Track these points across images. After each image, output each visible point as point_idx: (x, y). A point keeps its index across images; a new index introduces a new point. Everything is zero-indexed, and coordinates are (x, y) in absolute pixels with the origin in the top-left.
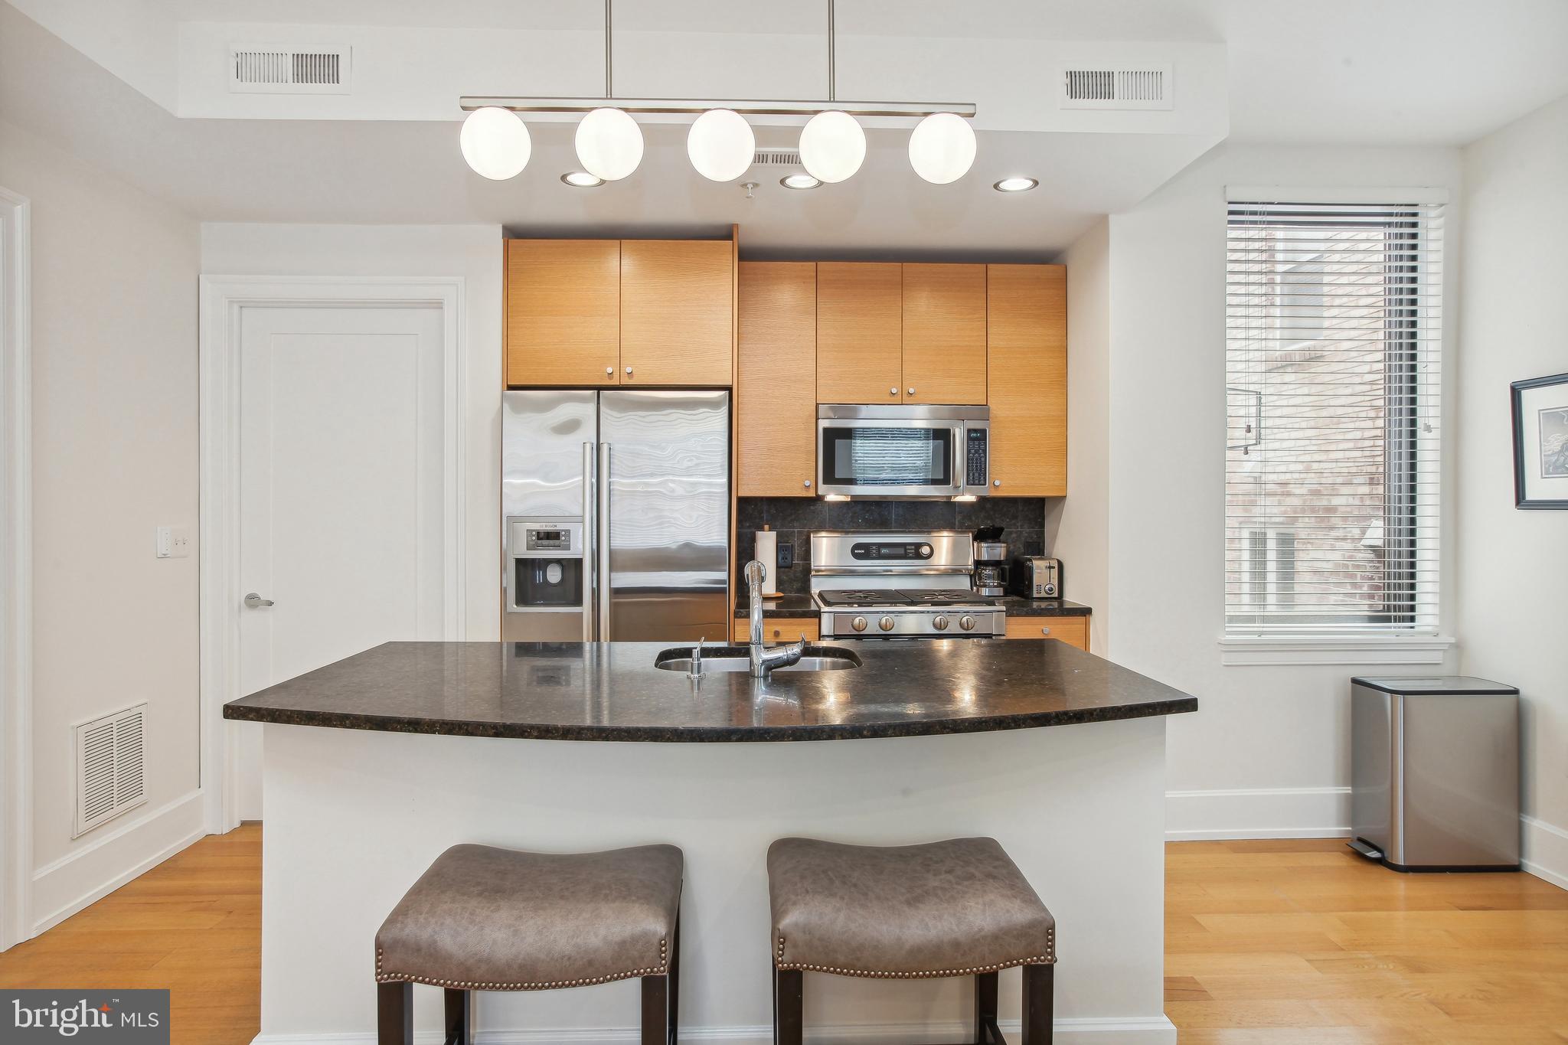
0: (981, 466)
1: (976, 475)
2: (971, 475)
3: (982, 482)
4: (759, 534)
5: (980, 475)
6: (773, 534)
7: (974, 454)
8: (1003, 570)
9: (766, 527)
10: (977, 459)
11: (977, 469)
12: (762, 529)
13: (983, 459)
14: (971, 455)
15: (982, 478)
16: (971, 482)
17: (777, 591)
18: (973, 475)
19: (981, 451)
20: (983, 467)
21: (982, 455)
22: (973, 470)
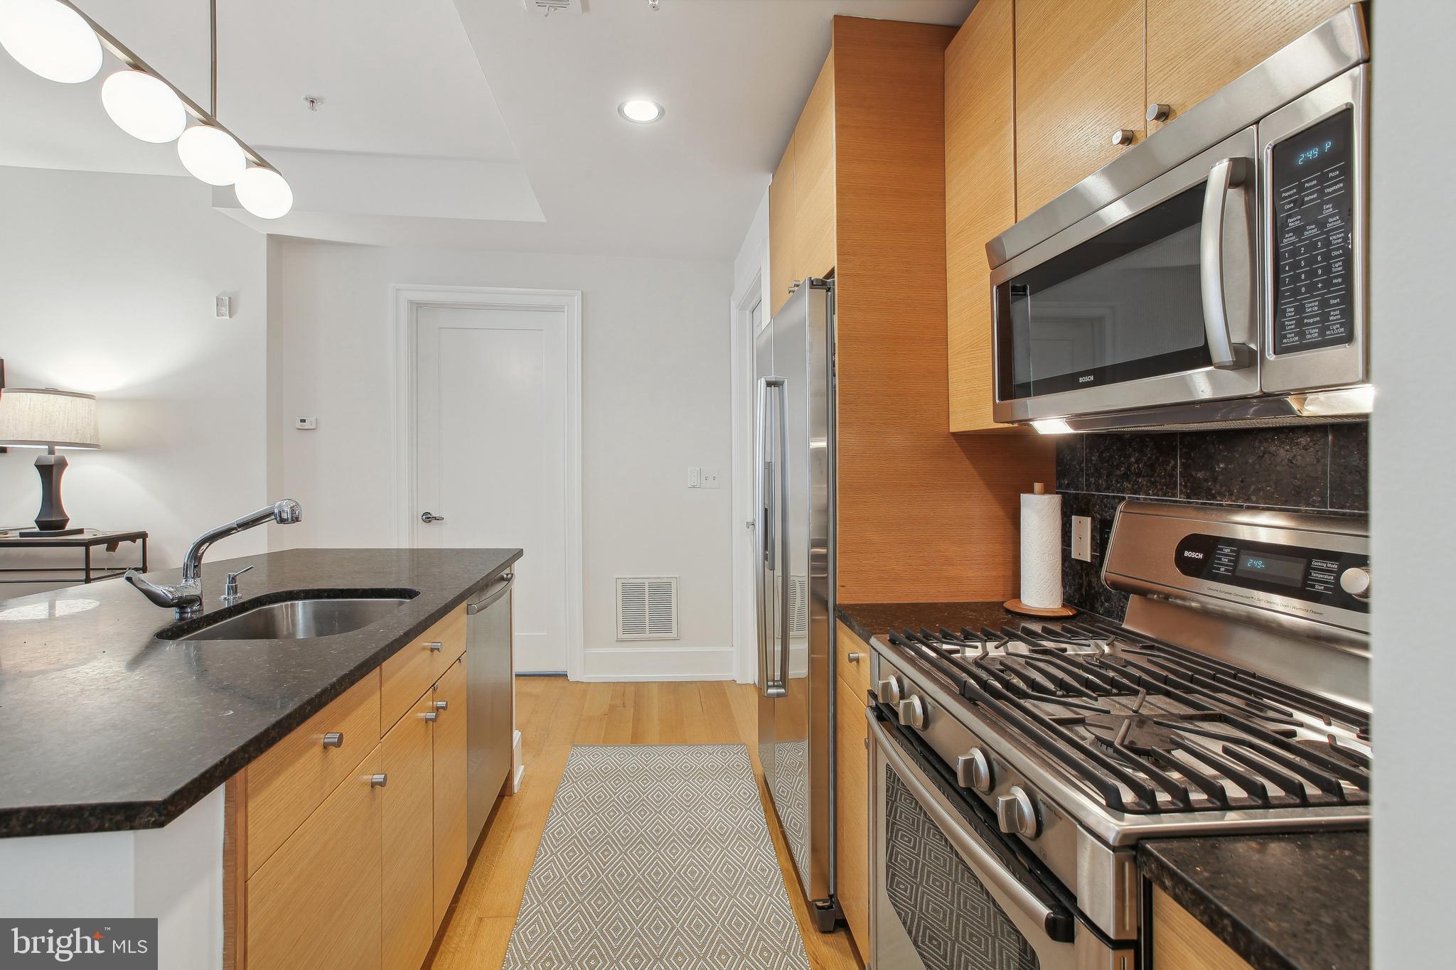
0: (1328, 269)
1: (1312, 306)
2: (1290, 311)
3: (1337, 330)
4: (1025, 498)
5: (1324, 304)
7: (1301, 232)
9: (1038, 486)
10: (1313, 247)
11: (1311, 288)
12: (1031, 491)
13: (1336, 239)
14: (1289, 238)
15: (1335, 315)
16: (1292, 339)
17: (1064, 606)
18: (1300, 309)
19: (1328, 209)
20: (1338, 267)
21: (1334, 222)
22: (1295, 292)
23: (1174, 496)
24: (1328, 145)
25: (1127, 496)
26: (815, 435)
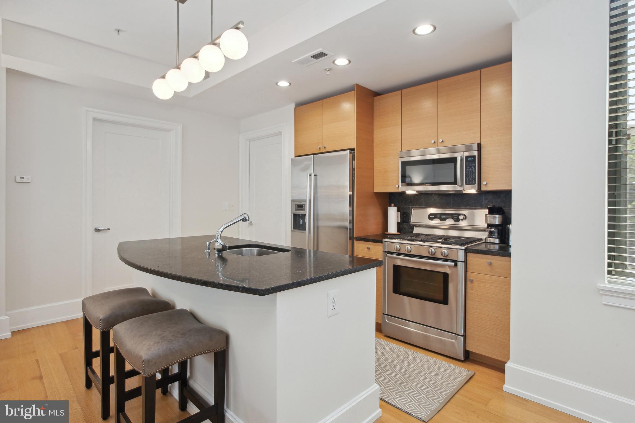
0: (473, 175)
1: (471, 179)
2: (468, 179)
3: (474, 183)
4: (389, 207)
5: (472, 179)
6: (395, 208)
7: (469, 169)
8: (498, 229)
9: (392, 205)
10: (471, 171)
11: (470, 177)
12: (391, 206)
13: (474, 171)
14: (468, 169)
15: (473, 181)
16: (468, 183)
17: (397, 232)
18: (469, 179)
19: (473, 167)
20: (474, 175)
21: (473, 169)
22: (468, 177)
23: (422, 206)
24: (472, 159)
25: (410, 206)
26: (350, 191)
